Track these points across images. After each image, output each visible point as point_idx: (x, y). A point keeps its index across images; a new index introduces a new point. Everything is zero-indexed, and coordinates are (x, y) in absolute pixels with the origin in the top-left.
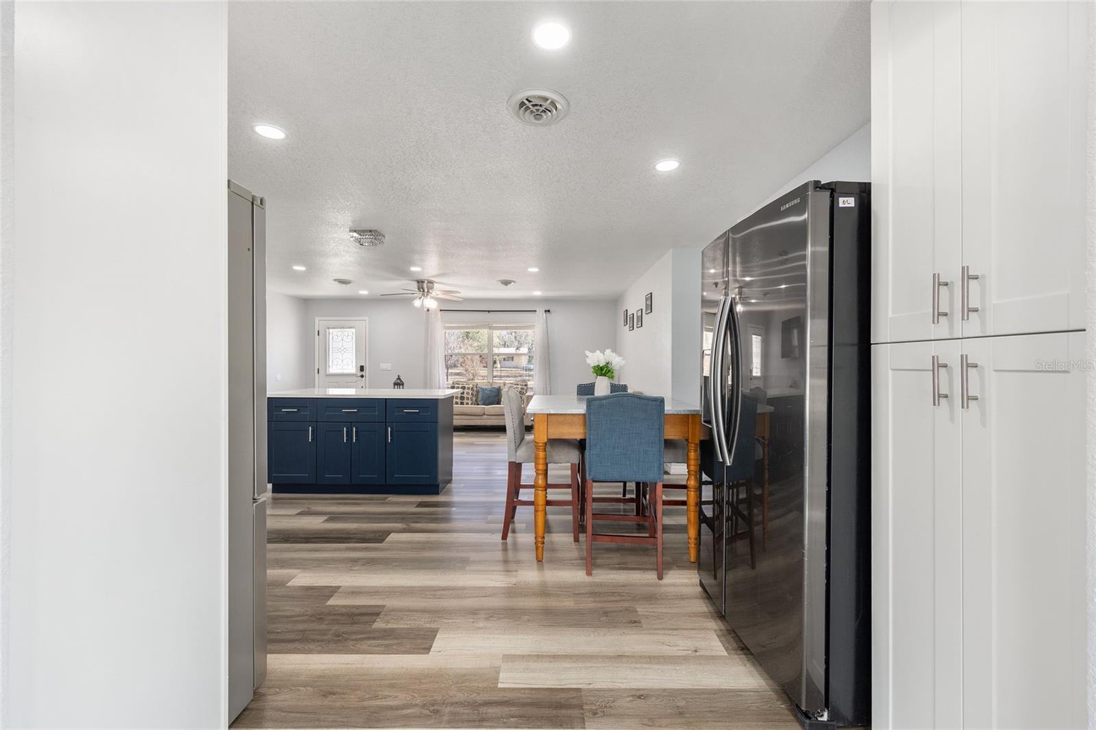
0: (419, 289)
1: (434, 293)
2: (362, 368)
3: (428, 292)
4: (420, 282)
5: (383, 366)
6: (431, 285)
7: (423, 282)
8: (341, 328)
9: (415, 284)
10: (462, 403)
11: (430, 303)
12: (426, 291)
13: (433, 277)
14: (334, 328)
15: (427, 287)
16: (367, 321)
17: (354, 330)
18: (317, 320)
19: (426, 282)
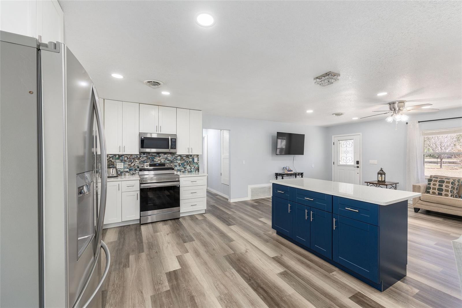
0: (391, 109)
1: (405, 110)
2: (358, 163)
3: (399, 109)
4: (392, 104)
5: (371, 161)
6: (402, 104)
7: (394, 103)
8: (346, 140)
9: (388, 107)
10: (440, 194)
11: (402, 117)
12: (397, 109)
13: (403, 97)
14: (342, 140)
15: (398, 106)
16: (361, 135)
17: (353, 141)
18: (333, 137)
19: (397, 102)
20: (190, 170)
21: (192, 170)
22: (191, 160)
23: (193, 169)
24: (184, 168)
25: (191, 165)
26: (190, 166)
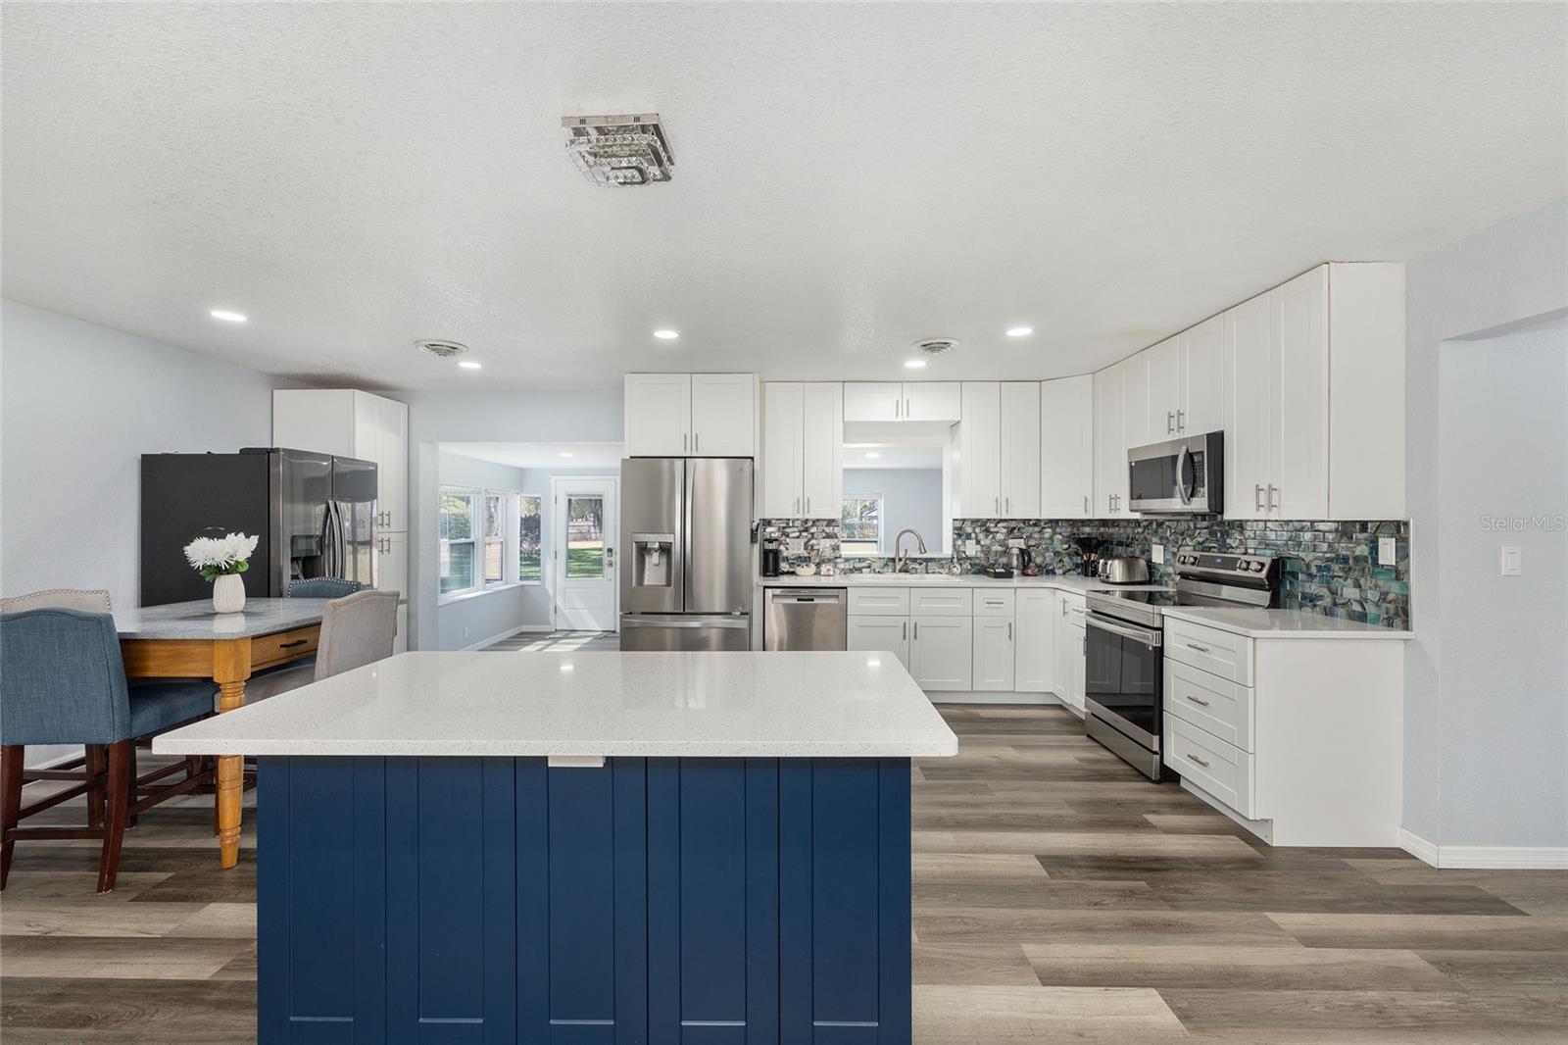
20: (1357, 607)
21: (1371, 609)
22: (1362, 550)
23: (1377, 605)
24: (1329, 590)
25: (1362, 581)
26: (1358, 585)
